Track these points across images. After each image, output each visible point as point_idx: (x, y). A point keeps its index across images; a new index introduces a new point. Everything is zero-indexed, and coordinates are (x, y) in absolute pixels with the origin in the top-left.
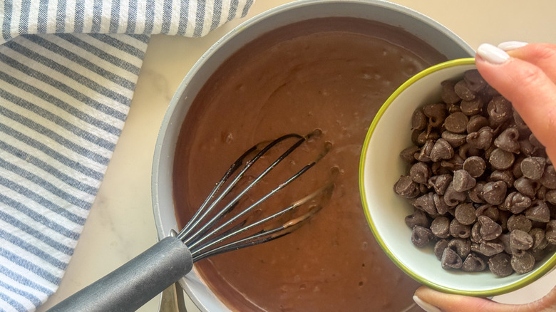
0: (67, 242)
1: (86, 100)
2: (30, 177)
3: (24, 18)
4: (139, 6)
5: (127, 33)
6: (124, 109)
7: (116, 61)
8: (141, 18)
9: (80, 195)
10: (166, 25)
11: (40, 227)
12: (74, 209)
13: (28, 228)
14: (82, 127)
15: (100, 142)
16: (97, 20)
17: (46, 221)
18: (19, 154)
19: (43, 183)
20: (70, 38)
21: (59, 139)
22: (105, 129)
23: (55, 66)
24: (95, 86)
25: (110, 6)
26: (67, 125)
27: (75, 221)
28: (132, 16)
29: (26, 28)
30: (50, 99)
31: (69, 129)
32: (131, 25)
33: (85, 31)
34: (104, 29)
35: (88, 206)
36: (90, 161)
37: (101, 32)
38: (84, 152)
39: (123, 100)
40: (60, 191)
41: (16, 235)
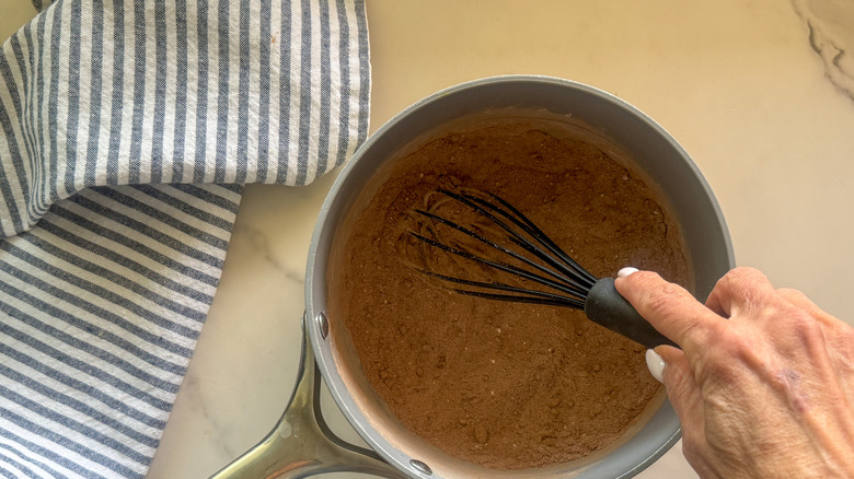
0: (151, 432)
1: (169, 263)
2: (105, 356)
3: (91, 166)
4: (228, 150)
5: (215, 182)
6: (215, 273)
7: (204, 216)
8: (231, 164)
9: (164, 375)
10: (262, 172)
11: (117, 415)
12: (157, 393)
13: (104, 416)
14: (165, 295)
15: (187, 312)
16: (178, 168)
17: (124, 408)
18: (90, 329)
19: (119, 363)
20: (148, 190)
21: (137, 310)
22: (193, 297)
23: (130, 223)
24: (179, 247)
25: (194, 151)
26: (146, 293)
27: (159, 407)
28: (220, 161)
29: (93, 179)
30: (126, 262)
31: (149, 298)
32: (220, 173)
33: (163, 181)
34: (188, 178)
35: (174, 389)
36: (175, 335)
37: (184, 181)
38: (168, 324)
39: (214, 262)
40: (140, 371)
41: (89, 425)
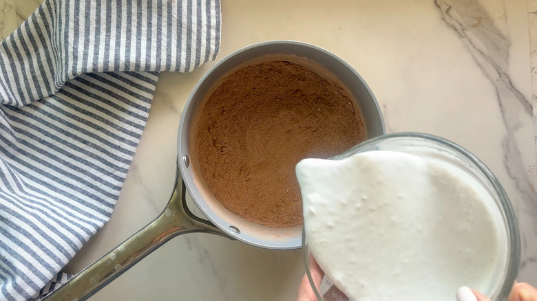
0: (114, 192)
1: (123, 110)
2: (92, 155)
3: (85, 63)
4: (152, 55)
5: (145, 71)
6: (146, 115)
7: (140, 87)
8: (153, 62)
9: (121, 165)
10: (168, 66)
11: (98, 184)
12: (118, 173)
13: (91, 184)
14: (121, 126)
15: (132, 134)
16: (127, 64)
17: (101, 181)
18: (85, 142)
19: (99, 158)
20: (112, 74)
21: (108, 133)
22: (135, 127)
23: (104, 90)
24: (128, 102)
25: (135, 55)
26: (112, 125)
27: (118, 180)
28: (148, 60)
29: (86, 69)
30: (102, 110)
31: (113, 127)
32: (148, 66)
33: (120, 70)
34: (132, 69)
35: (125, 171)
36: (126, 145)
37: (131, 70)
38: (122, 140)
39: (145, 109)
40: (109, 163)
41: (84, 189)
